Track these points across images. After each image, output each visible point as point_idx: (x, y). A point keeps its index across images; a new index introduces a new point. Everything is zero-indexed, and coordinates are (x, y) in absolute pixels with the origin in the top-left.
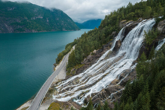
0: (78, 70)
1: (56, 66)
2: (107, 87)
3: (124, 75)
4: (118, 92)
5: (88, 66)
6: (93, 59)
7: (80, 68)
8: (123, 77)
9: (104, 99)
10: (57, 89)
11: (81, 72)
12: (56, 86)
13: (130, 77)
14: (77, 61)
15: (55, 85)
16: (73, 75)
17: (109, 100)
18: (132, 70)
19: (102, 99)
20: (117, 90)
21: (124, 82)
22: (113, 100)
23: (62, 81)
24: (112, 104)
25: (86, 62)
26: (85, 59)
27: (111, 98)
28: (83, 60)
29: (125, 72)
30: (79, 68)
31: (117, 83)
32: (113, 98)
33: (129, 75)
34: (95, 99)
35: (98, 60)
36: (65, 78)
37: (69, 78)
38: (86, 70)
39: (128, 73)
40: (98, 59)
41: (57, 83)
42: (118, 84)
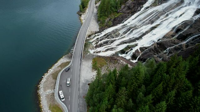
0: (115, 20)
1: (81, 15)
2: (160, 41)
3: (184, 27)
4: (175, 47)
5: (129, 15)
6: (134, 7)
7: (118, 17)
8: (182, 30)
9: (158, 54)
10: (92, 43)
11: (120, 22)
12: (89, 40)
13: (192, 30)
14: (113, 9)
15: (88, 38)
16: (110, 27)
17: (165, 54)
18: (195, 20)
19: (156, 54)
20: (174, 44)
21: (184, 36)
22: (170, 55)
23: (96, 33)
24: (169, 59)
25: (124, 10)
26: (123, 6)
27: (167, 52)
28: (121, 7)
29: (185, 24)
30: (115, 18)
31: (173, 36)
32: (170, 52)
33: (191, 27)
34: (146, 53)
35: (143, 7)
36: (98, 30)
37: (104, 30)
38: (126, 20)
39: (189, 24)
40: (141, 6)
41: (89, 36)
42: (174, 38)
